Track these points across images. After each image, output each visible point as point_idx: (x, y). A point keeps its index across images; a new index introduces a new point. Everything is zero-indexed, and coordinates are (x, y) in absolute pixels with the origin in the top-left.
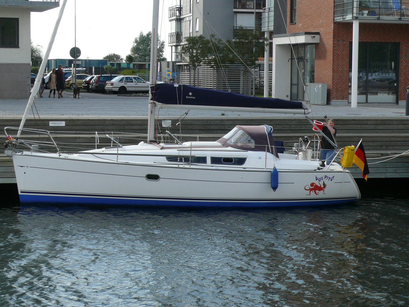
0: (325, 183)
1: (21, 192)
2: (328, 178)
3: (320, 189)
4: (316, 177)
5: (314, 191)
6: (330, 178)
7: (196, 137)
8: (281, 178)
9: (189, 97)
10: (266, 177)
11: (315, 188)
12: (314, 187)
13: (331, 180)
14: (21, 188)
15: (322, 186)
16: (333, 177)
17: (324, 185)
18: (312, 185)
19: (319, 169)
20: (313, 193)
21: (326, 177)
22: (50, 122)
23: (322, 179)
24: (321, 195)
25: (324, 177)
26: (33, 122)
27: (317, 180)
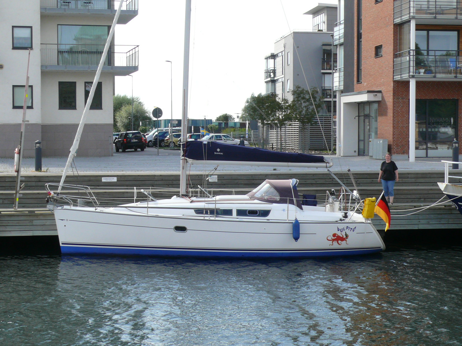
0: (347, 233)
1: (62, 244)
2: (350, 229)
3: (342, 239)
4: (338, 228)
5: (336, 241)
7: (232, 192)
8: (303, 229)
9: (217, 153)
10: (288, 228)
11: (338, 238)
12: (336, 237)
13: (353, 231)
14: (62, 240)
15: (345, 237)
16: (355, 228)
17: (347, 236)
18: (334, 235)
19: (341, 220)
20: (335, 243)
21: (347, 227)
22: (103, 178)
23: (344, 230)
24: (343, 245)
25: (345, 228)
26: (87, 178)
27: (338, 230)
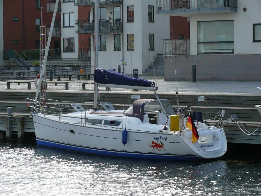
0: (162, 142)
1: (37, 139)
2: (163, 139)
4: (154, 137)
5: (156, 147)
6: (164, 139)
8: (131, 136)
11: (156, 146)
12: (154, 145)
13: (166, 141)
14: (37, 136)
15: (161, 145)
16: (167, 138)
18: (153, 143)
19: (160, 131)
20: (155, 149)
21: (161, 137)
22: (132, 96)
23: (159, 139)
24: (161, 151)
25: (159, 138)
27: (155, 139)
